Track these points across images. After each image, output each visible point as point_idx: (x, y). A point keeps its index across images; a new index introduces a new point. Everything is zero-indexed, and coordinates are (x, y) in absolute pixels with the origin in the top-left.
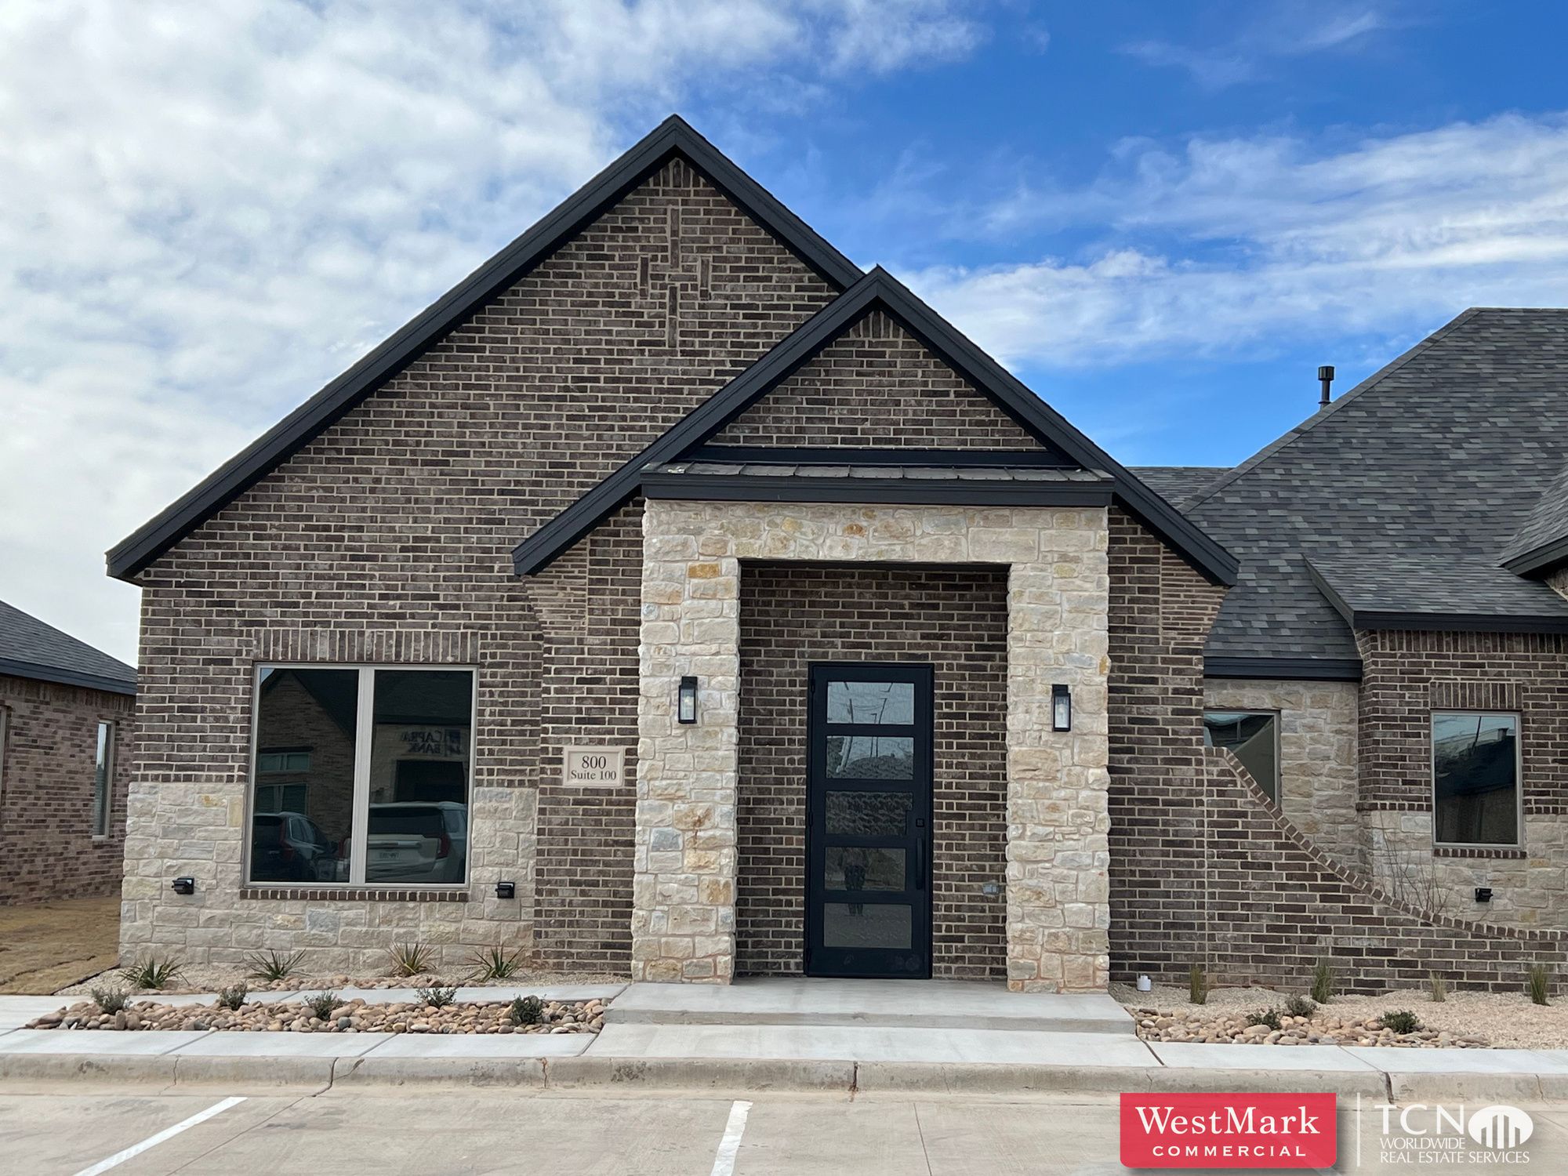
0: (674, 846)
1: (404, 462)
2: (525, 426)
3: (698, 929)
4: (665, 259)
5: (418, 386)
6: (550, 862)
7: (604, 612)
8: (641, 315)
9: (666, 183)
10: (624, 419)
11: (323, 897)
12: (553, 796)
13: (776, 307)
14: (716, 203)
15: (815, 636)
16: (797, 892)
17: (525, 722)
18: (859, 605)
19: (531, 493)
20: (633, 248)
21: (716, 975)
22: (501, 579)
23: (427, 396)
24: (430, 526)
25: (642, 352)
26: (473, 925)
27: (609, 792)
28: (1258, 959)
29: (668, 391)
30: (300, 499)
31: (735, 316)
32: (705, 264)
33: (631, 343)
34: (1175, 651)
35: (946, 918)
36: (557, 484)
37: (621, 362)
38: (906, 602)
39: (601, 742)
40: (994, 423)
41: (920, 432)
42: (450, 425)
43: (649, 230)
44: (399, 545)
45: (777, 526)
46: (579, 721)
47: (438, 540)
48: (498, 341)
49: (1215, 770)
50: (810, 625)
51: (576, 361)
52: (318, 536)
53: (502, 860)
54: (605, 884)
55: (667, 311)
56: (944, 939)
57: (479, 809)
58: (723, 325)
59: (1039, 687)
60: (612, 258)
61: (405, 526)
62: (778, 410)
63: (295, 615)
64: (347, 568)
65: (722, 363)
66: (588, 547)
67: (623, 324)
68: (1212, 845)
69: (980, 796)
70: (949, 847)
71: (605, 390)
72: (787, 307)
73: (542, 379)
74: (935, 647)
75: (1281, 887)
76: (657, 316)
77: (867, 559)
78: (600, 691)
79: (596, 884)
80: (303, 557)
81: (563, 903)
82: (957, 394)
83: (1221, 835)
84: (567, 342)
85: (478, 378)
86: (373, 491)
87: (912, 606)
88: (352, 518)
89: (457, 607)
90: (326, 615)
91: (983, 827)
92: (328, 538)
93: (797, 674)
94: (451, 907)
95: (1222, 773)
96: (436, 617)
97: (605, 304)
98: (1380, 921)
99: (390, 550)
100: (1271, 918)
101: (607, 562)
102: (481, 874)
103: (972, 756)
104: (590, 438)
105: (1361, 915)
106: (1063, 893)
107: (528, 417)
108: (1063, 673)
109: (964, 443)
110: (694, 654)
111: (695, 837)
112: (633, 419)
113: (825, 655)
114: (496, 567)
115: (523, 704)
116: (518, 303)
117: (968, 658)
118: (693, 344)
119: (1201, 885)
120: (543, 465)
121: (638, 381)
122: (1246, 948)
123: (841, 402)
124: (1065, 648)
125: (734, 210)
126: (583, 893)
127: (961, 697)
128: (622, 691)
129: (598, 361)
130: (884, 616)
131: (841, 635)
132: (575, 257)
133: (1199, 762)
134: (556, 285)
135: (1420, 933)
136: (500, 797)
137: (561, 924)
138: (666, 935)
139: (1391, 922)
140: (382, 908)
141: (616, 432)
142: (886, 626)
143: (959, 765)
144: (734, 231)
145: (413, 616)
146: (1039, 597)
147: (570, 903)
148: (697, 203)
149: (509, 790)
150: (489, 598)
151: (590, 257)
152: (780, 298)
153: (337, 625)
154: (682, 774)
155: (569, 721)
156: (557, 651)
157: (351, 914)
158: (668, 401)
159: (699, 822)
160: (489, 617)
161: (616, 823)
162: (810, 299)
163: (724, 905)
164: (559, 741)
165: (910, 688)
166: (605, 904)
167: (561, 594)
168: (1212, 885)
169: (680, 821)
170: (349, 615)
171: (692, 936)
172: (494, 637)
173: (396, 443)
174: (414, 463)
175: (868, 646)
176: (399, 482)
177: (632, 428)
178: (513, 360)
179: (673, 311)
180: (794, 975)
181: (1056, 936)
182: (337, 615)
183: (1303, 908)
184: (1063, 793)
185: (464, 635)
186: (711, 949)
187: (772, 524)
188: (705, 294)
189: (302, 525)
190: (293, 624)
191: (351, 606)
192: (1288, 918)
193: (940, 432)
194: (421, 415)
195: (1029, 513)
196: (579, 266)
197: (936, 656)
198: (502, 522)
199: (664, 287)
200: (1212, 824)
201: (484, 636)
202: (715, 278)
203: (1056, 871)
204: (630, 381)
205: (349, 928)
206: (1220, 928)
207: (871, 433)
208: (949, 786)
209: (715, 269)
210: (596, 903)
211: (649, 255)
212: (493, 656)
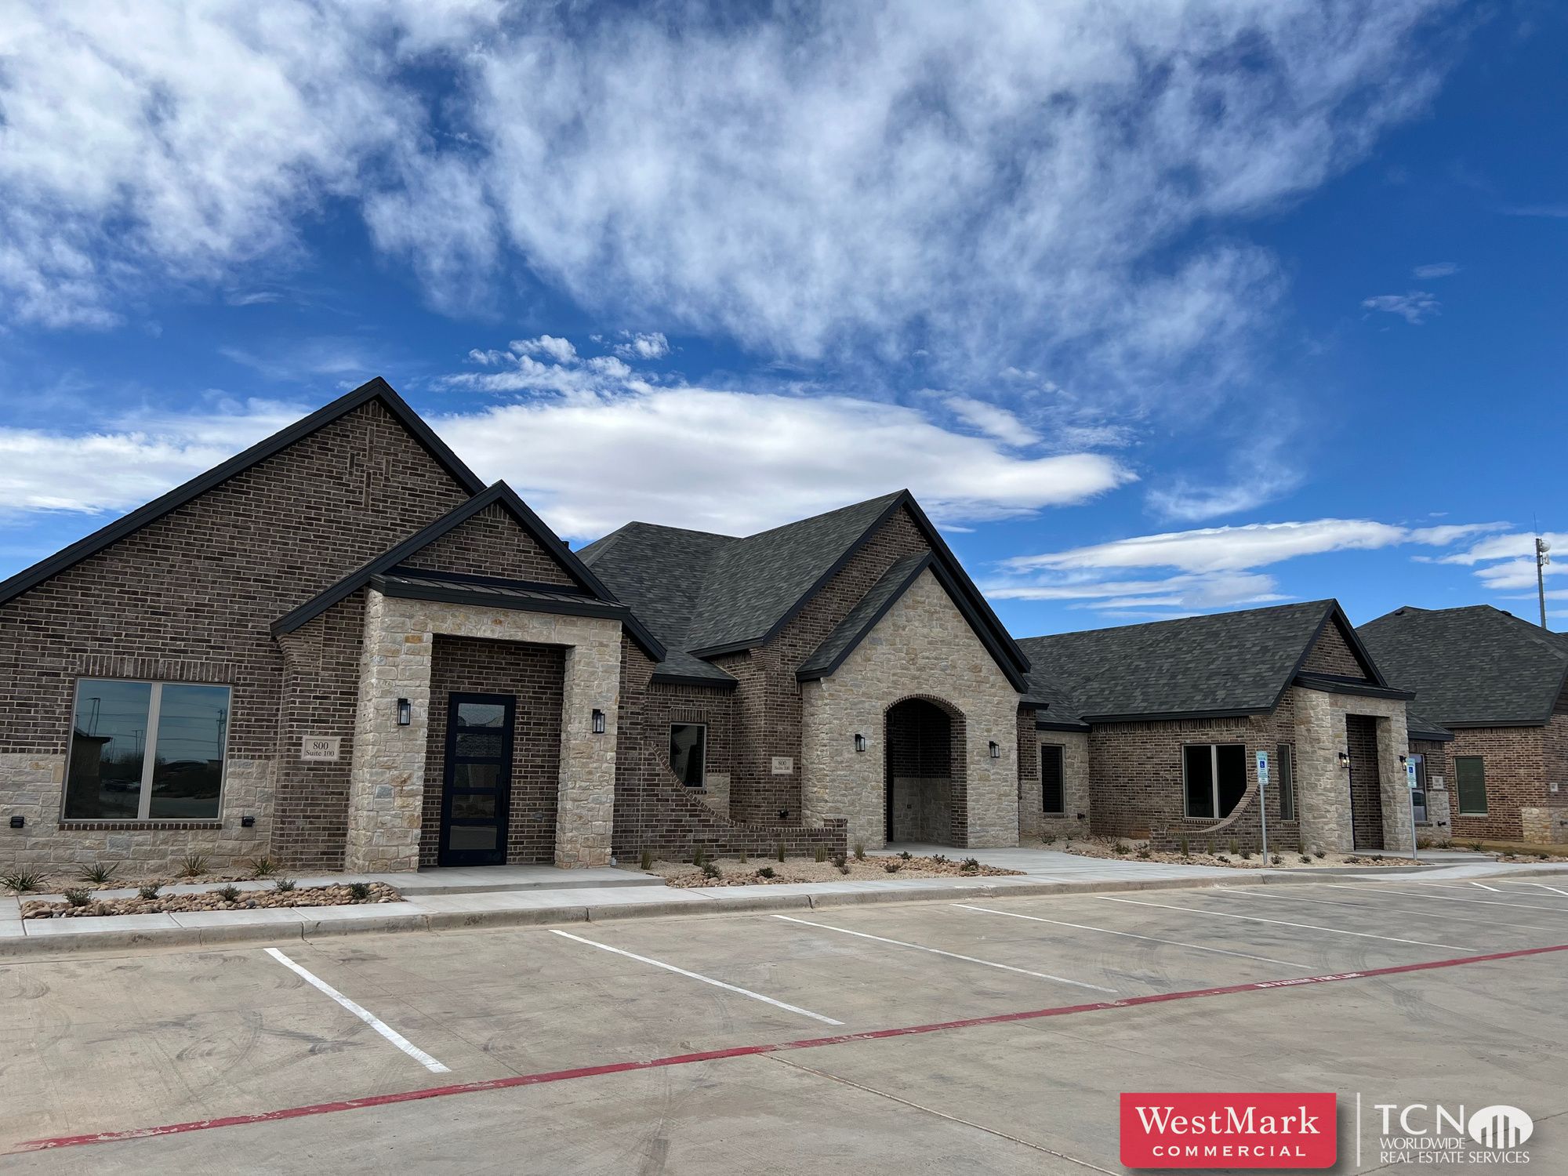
0: (389, 795)
1: (192, 556)
2: (273, 542)
3: (401, 842)
4: (364, 456)
5: (205, 510)
6: (291, 805)
7: (332, 658)
8: (349, 486)
9: (367, 413)
10: (335, 544)
11: (121, 828)
12: (294, 764)
13: (427, 492)
14: (396, 429)
15: (454, 677)
16: (436, 820)
17: (263, 720)
18: (478, 662)
19: (275, 582)
20: (345, 447)
21: (409, 868)
22: (253, 633)
23: (210, 517)
24: (207, 597)
25: (348, 507)
26: (224, 843)
27: (330, 763)
28: (661, 847)
29: (363, 531)
30: (116, 573)
31: (404, 494)
32: (388, 462)
33: (342, 501)
34: (633, 693)
35: (515, 832)
36: (291, 579)
37: (335, 511)
38: (503, 661)
39: (326, 734)
40: (553, 570)
41: (515, 571)
42: (224, 536)
43: (356, 438)
44: (185, 608)
45: (456, 616)
46: (313, 721)
47: (212, 606)
48: (259, 489)
49: (647, 753)
50: (451, 671)
51: (307, 507)
52: (129, 598)
53: (245, 803)
54: (325, 817)
55: (364, 485)
56: (513, 843)
57: (231, 773)
58: (397, 498)
59: (586, 710)
60: (333, 450)
61: (190, 596)
62: (439, 551)
63: (109, 646)
64: (148, 619)
65: (395, 519)
66: (324, 619)
67: (337, 489)
68: (644, 790)
69: (536, 767)
70: (519, 794)
71: (325, 526)
72: (433, 493)
73: (285, 515)
74: (517, 686)
75: (673, 810)
76: (358, 487)
77: (504, 638)
78: (327, 704)
79: (319, 817)
80: (116, 610)
81: (298, 829)
82: (535, 553)
83: (648, 785)
84: (303, 495)
85: (244, 510)
86: (169, 572)
87: (506, 664)
88: (154, 588)
89: (223, 648)
90: (132, 648)
91: (537, 783)
92: (135, 599)
93: (443, 698)
94: (209, 833)
95: (650, 754)
96: (208, 653)
97: (327, 476)
98: (713, 826)
99: (179, 610)
100: (668, 826)
101: (335, 629)
102: (230, 811)
103: (534, 745)
104: (314, 553)
105: (705, 823)
106: (592, 816)
107: (275, 537)
108: (598, 703)
109: (537, 579)
110: (406, 686)
111: (402, 790)
112: (340, 545)
113: (459, 688)
114: (250, 625)
115: (262, 709)
116: (272, 468)
117: (534, 693)
118: (379, 506)
119: (638, 810)
120: (283, 567)
121: (345, 523)
122: (656, 841)
123: (474, 550)
124: (600, 691)
125: (406, 434)
126: (311, 823)
127: (529, 713)
128: (341, 704)
129: (321, 509)
130: (491, 668)
131: (468, 678)
132: (310, 446)
133: (641, 749)
134: (297, 461)
135: (729, 831)
136: (246, 765)
137: (296, 841)
138: (382, 846)
139: (717, 826)
140: (162, 835)
141: (330, 551)
142: (492, 674)
143: (526, 750)
144: (405, 446)
145: (192, 652)
146: (588, 664)
147: (303, 829)
148: (385, 427)
149: (252, 761)
150: (244, 644)
151: (319, 448)
152: (429, 487)
153: (139, 654)
154: (395, 754)
155: (307, 721)
156: (302, 679)
157: (140, 838)
158: (362, 537)
159: (405, 781)
160: (243, 656)
161: (333, 782)
162: (447, 490)
163: (416, 828)
164: (300, 733)
165: (502, 708)
166: (324, 829)
167: (305, 646)
168: (643, 810)
169: (393, 780)
170: (147, 649)
171: (397, 846)
172: (246, 667)
173: (187, 544)
174: (199, 557)
175: (482, 684)
176: (188, 568)
177: (340, 550)
178: (267, 502)
179: (368, 486)
180: (432, 866)
181: (587, 839)
182: (140, 648)
183: (681, 821)
184: (595, 765)
185: (227, 666)
186: (408, 853)
187: (454, 616)
188: (387, 479)
189: (117, 589)
190: (107, 652)
191: (150, 643)
192: (675, 826)
193: (526, 572)
194: (205, 528)
195: (586, 620)
196: (313, 452)
197: (518, 691)
198: (255, 598)
199: (363, 471)
200: (644, 780)
201: (239, 667)
202: (393, 471)
203: (589, 806)
204: (340, 523)
205: (138, 848)
206: (646, 832)
207: (490, 569)
208: (521, 761)
209: (393, 466)
210: (318, 829)
211: (355, 452)
212: (245, 679)
